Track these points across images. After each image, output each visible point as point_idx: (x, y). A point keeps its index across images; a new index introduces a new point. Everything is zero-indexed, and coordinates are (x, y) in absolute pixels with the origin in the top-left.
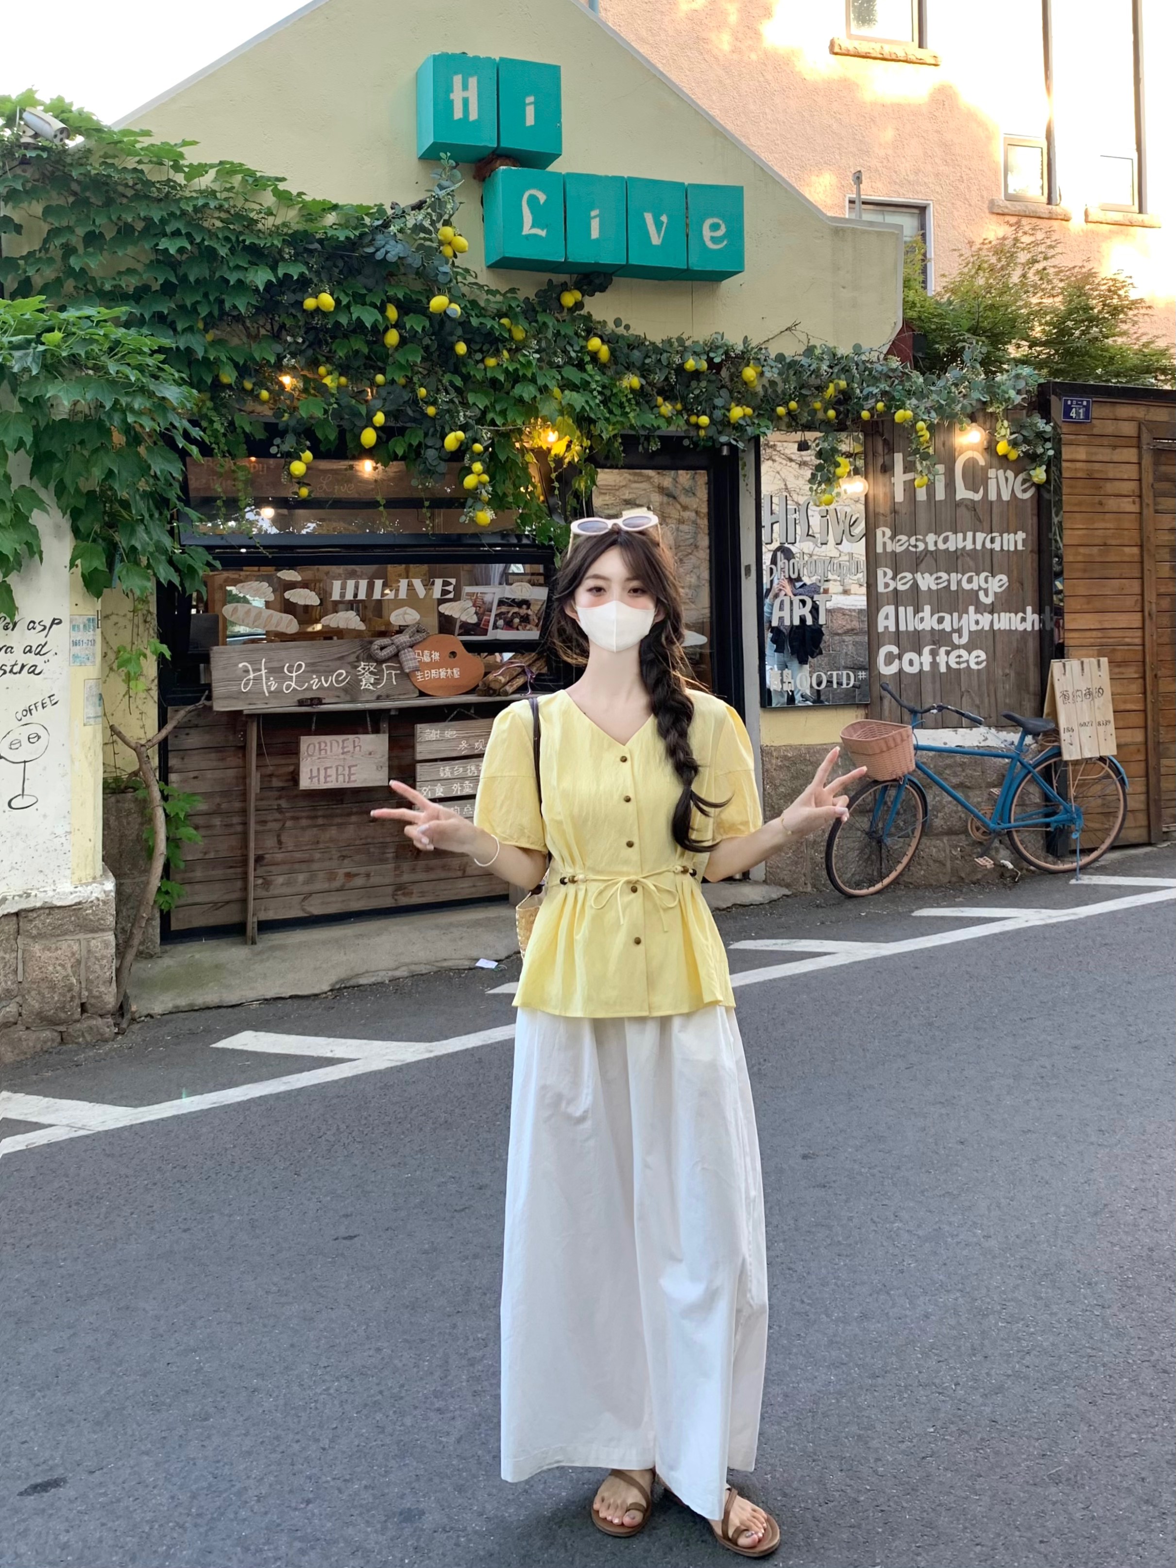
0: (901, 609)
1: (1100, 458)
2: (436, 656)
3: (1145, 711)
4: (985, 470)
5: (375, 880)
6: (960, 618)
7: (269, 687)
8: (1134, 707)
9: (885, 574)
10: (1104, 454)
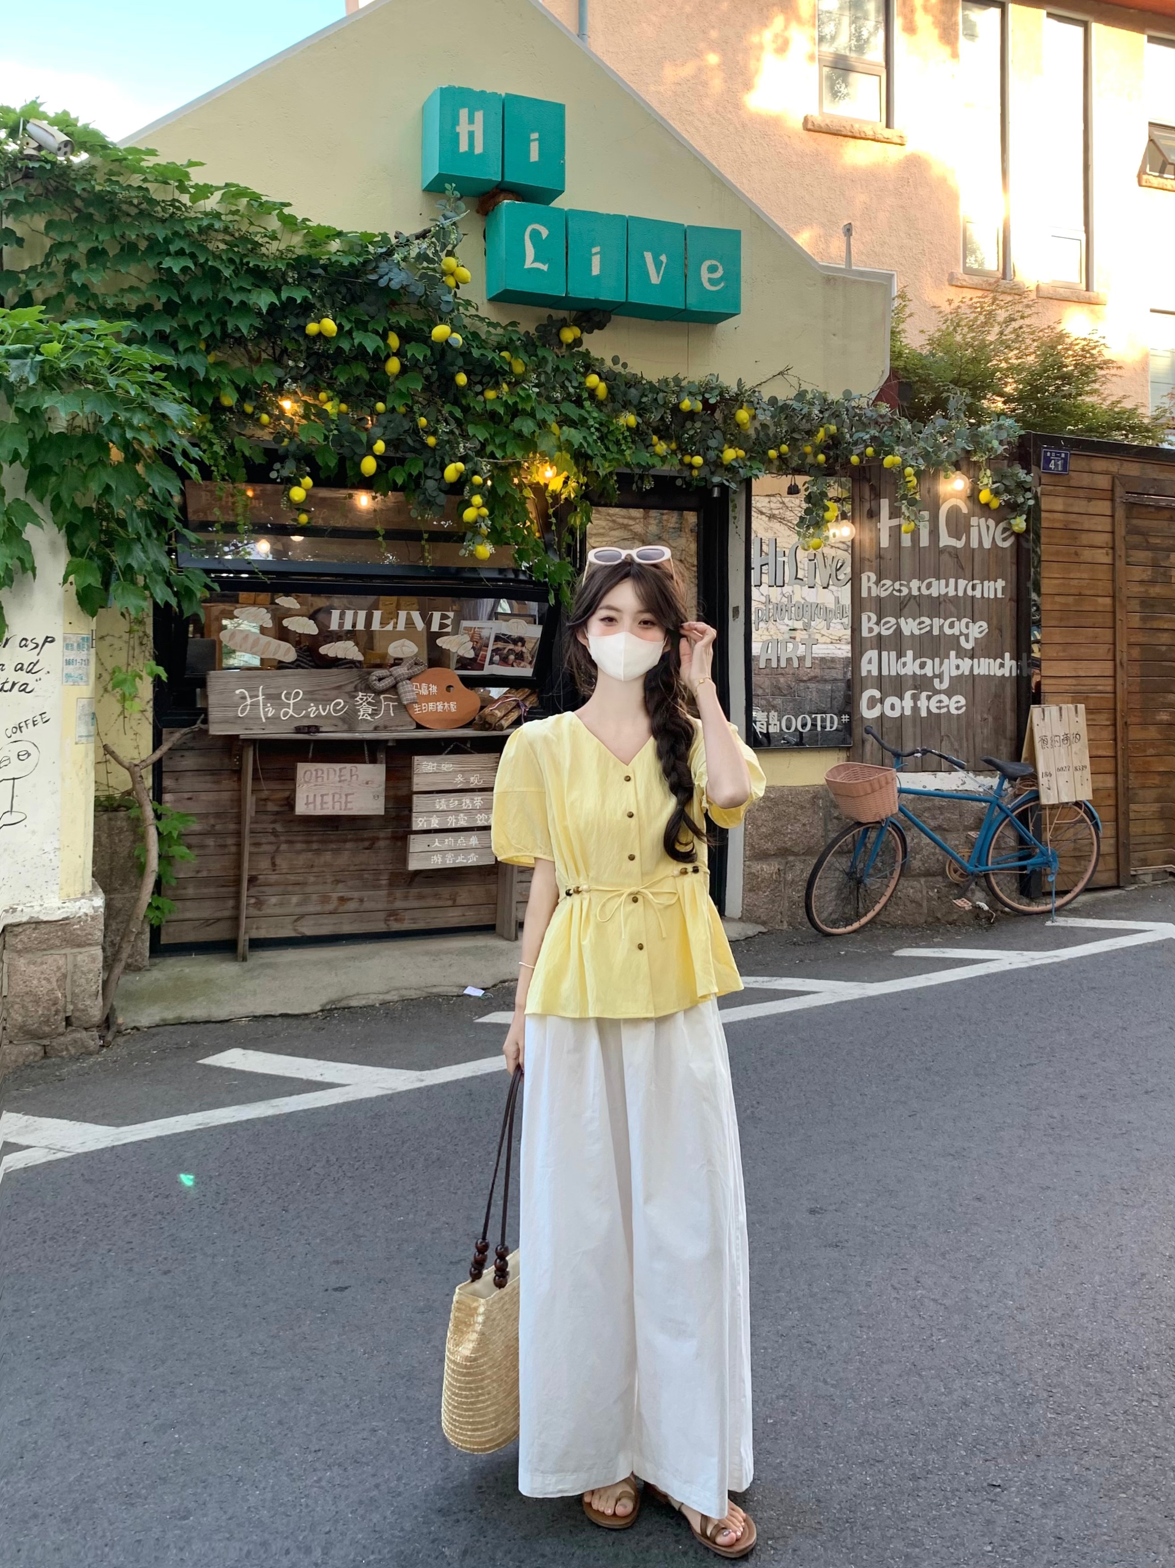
0: (885, 654)
1: (1076, 510)
2: (434, 689)
3: (1115, 757)
4: (967, 517)
5: (368, 905)
6: (941, 664)
7: (266, 713)
8: (1104, 753)
9: (869, 619)
10: (1080, 506)
